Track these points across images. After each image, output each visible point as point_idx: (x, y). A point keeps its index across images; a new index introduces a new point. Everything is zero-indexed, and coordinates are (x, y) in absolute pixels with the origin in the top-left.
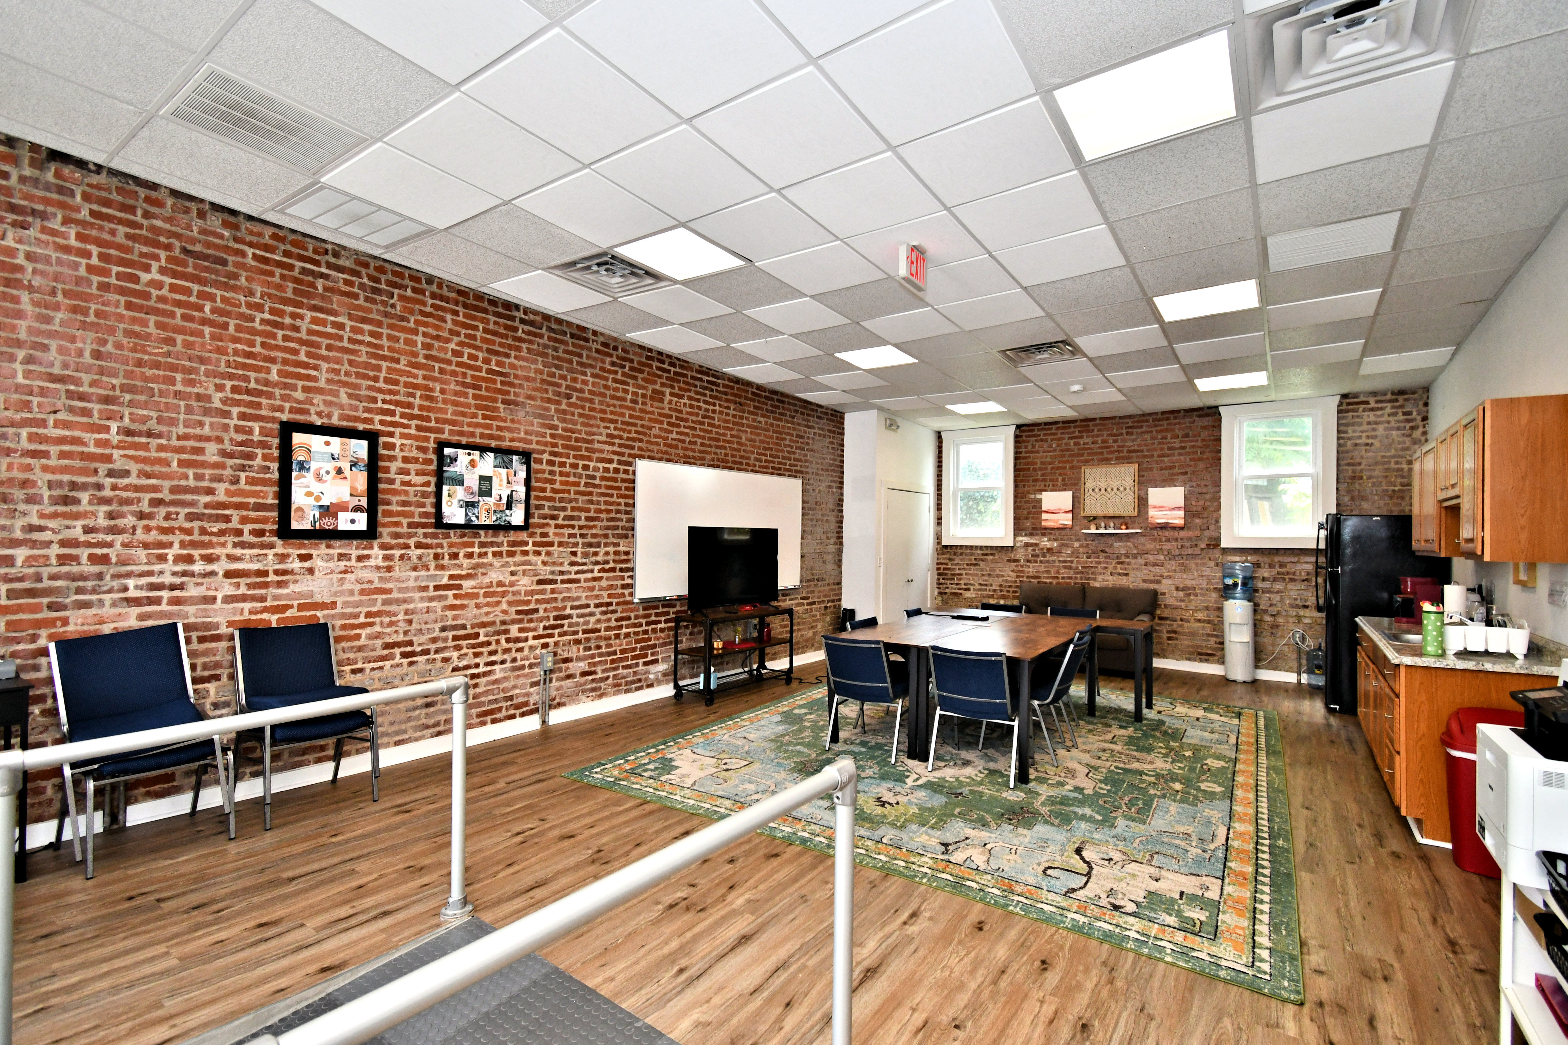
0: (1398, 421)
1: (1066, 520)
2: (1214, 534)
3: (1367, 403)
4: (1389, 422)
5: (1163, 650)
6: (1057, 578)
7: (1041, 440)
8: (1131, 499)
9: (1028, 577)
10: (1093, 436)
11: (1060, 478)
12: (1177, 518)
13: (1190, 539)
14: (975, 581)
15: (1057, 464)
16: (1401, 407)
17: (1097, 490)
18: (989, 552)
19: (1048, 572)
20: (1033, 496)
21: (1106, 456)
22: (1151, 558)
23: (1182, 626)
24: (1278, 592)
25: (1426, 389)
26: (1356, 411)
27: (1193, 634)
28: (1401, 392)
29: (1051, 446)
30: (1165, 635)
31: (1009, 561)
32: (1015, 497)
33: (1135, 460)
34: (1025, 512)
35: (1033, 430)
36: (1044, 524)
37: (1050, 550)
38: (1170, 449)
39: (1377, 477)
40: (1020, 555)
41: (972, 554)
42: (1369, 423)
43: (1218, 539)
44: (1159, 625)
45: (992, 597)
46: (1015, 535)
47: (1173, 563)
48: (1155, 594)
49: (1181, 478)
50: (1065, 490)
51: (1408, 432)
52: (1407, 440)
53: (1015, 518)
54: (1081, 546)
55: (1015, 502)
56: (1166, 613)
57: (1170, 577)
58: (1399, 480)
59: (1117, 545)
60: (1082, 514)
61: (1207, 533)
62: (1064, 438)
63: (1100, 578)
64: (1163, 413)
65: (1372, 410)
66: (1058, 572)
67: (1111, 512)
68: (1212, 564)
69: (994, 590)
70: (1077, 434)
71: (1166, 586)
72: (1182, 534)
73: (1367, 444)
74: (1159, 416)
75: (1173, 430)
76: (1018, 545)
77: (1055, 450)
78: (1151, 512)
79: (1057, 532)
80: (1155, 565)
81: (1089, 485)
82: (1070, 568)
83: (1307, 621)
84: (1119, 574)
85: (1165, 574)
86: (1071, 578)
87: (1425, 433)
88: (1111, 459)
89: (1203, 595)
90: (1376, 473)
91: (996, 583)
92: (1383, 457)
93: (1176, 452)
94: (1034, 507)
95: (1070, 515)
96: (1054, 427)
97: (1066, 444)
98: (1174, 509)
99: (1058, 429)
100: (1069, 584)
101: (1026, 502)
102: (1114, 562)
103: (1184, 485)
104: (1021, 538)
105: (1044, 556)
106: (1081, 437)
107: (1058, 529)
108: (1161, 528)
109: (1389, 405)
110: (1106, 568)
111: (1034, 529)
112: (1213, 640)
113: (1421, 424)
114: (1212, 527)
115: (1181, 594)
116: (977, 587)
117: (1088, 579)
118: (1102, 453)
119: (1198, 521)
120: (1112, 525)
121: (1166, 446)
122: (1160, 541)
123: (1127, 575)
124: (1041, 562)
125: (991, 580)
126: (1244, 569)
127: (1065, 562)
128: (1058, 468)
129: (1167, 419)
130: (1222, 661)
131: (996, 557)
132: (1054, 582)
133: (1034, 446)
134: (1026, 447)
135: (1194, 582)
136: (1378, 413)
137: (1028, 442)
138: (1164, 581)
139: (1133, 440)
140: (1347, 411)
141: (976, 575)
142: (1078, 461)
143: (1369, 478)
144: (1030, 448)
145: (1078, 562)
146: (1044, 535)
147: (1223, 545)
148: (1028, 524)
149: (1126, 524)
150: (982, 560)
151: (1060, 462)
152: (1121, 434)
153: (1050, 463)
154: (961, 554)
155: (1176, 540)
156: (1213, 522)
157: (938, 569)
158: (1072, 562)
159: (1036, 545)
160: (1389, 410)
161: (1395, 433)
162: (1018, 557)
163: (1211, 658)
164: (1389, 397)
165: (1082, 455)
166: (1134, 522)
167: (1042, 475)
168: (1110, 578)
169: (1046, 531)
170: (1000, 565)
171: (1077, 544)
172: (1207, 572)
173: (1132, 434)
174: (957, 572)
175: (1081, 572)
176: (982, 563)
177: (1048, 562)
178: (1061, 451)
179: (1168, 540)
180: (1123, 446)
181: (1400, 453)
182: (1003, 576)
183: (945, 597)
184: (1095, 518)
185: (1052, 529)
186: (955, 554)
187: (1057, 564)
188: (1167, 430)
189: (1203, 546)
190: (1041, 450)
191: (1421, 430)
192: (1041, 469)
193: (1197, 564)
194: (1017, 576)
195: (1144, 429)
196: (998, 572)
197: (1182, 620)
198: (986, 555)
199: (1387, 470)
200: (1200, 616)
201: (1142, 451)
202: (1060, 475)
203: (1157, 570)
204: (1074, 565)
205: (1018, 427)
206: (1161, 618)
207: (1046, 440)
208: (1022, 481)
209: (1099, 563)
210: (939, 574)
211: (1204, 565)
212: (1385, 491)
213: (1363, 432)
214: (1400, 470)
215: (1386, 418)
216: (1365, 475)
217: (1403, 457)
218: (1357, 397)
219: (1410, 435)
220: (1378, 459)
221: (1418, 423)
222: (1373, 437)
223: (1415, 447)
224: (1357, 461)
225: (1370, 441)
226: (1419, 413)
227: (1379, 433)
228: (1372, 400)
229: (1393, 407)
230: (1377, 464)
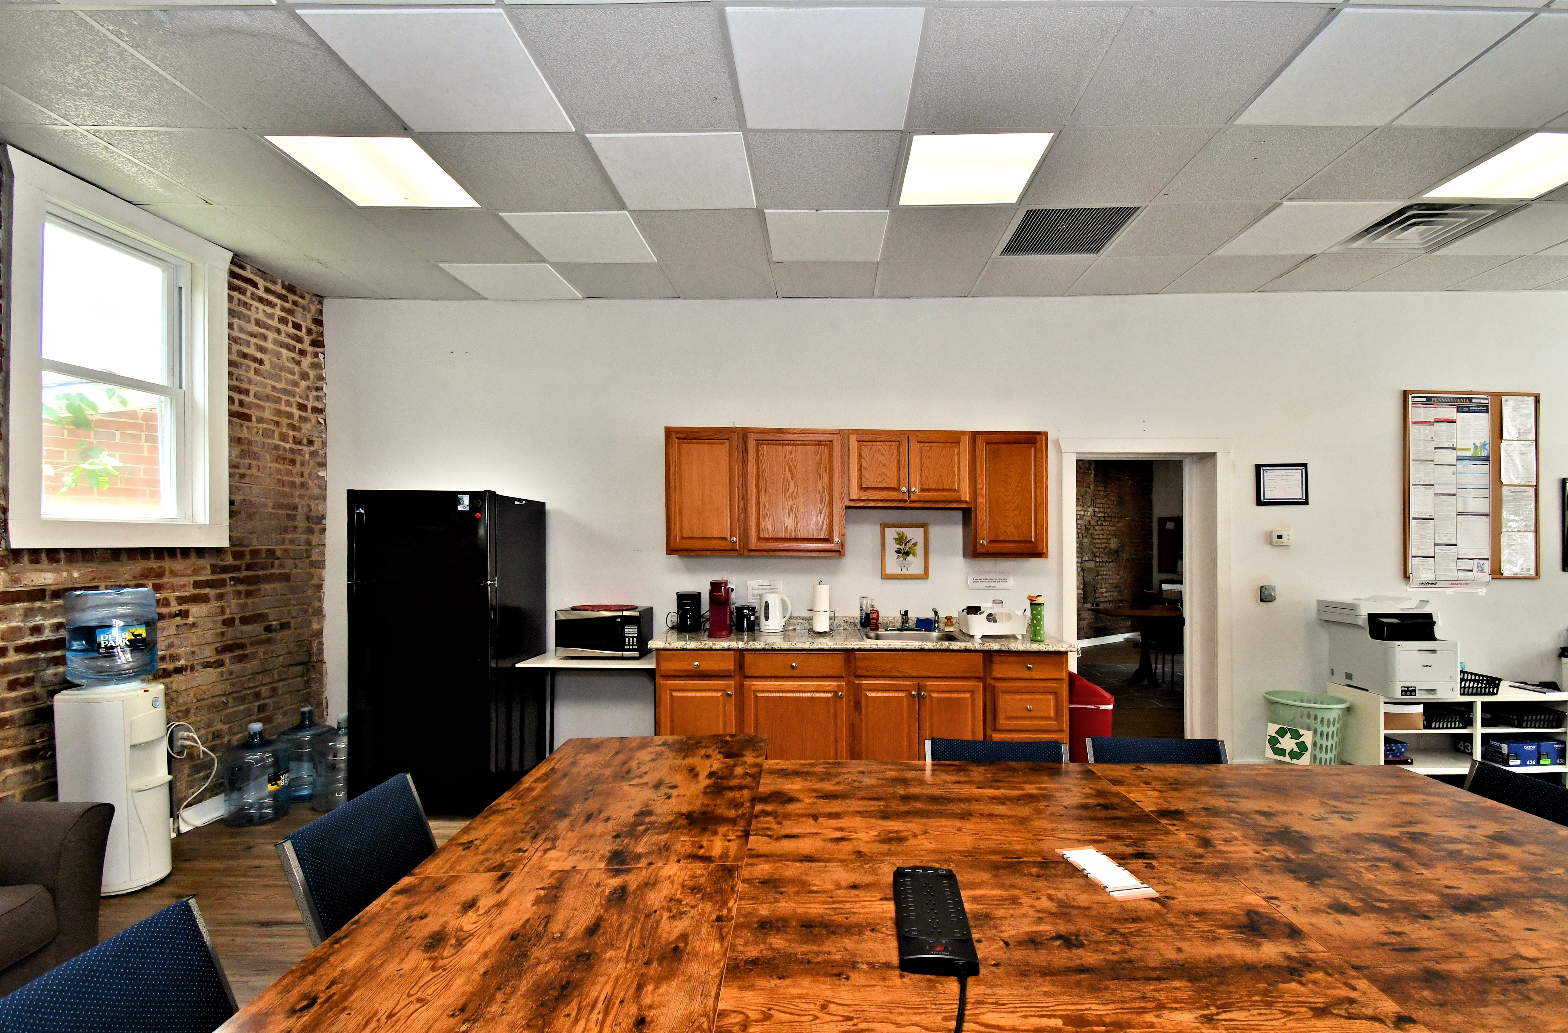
0: (288, 335)
3: (255, 285)
4: (278, 331)
16: (291, 312)
25: (320, 298)
26: (242, 292)
28: (291, 289)
39: (267, 421)
42: (258, 323)
52: (296, 369)
58: (291, 433)
65: (261, 300)
73: (255, 360)
87: (316, 366)
90: (267, 414)
92: (274, 388)
109: (278, 302)
113: (313, 349)
136: (269, 310)
140: (237, 289)
143: (260, 420)
160: (278, 311)
161: (284, 351)
164: (278, 288)
181: (290, 388)
191: (311, 358)
199: (278, 412)
212: (277, 448)
213: (252, 335)
214: (290, 416)
215: (275, 323)
216: (254, 413)
217: (293, 395)
218: (243, 268)
219: (298, 363)
220: (269, 391)
221: (306, 346)
222: (261, 349)
223: (303, 384)
224: (244, 386)
225: (259, 355)
226: (309, 332)
227: (269, 345)
228: (261, 283)
229: (283, 309)
230: (268, 398)
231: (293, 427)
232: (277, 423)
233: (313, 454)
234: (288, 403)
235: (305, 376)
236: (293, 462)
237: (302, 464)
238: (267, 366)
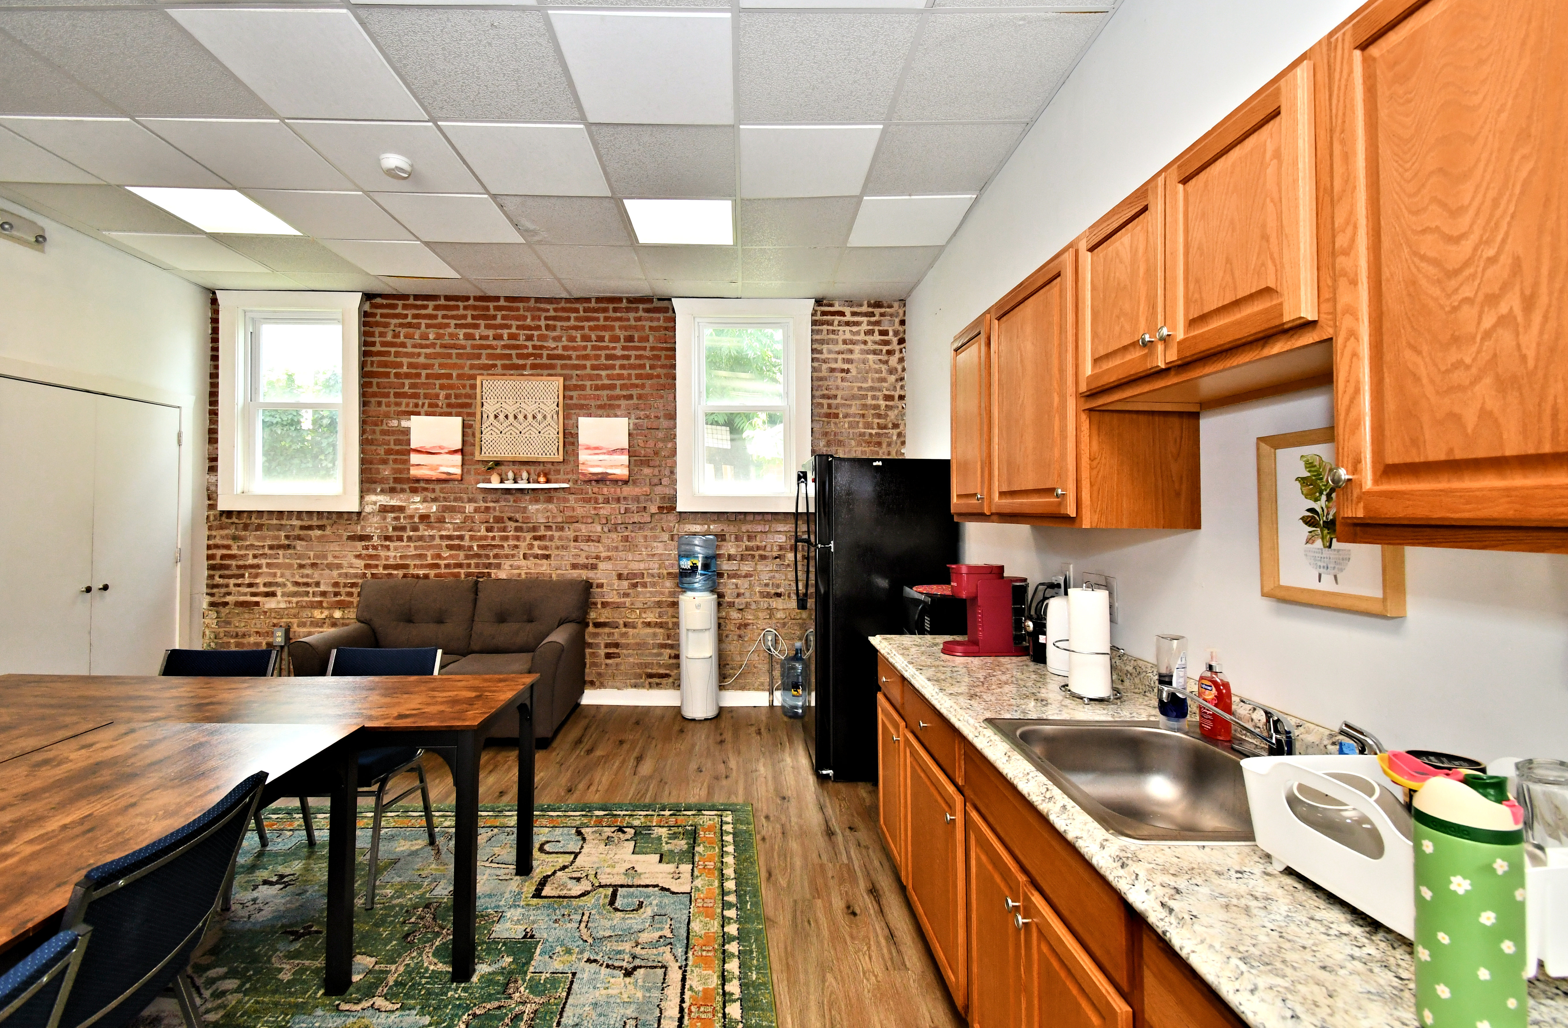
0: (875, 343)
1: (452, 465)
2: (668, 491)
3: (842, 314)
4: (865, 343)
5: (600, 675)
6: (437, 566)
7: (409, 325)
8: (553, 433)
9: (386, 567)
10: (495, 327)
11: (443, 393)
12: (619, 466)
13: (637, 499)
14: (286, 578)
15: (437, 370)
16: (878, 323)
17: (501, 417)
18: (315, 522)
19: (421, 556)
20: (395, 423)
21: (516, 361)
22: (584, 530)
23: (624, 635)
24: (746, 576)
25: (903, 302)
26: (831, 323)
27: (641, 646)
28: (878, 305)
29: (425, 337)
30: (602, 652)
31: (350, 538)
32: (363, 423)
33: (559, 371)
34: (381, 450)
35: (395, 307)
36: (414, 472)
37: (424, 518)
38: (609, 357)
39: (855, 415)
40: (373, 527)
41: (280, 527)
42: (845, 342)
43: (673, 499)
44: (596, 635)
45: (320, 605)
46: (363, 493)
47: (614, 535)
48: (588, 586)
49: (623, 403)
50: (449, 414)
51: (884, 358)
52: (884, 367)
53: (363, 461)
54: (477, 510)
55: (363, 432)
56: (604, 615)
57: (609, 558)
58: (876, 421)
59: (532, 508)
60: (478, 457)
61: (659, 490)
62: (447, 326)
63: (506, 564)
64: (599, 300)
65: (848, 324)
66: (439, 556)
67: (524, 456)
68: (666, 536)
69: (324, 594)
70: (469, 320)
71: (604, 574)
72: (627, 491)
73: (843, 371)
74: (593, 304)
75: (612, 328)
76: (368, 509)
77: (433, 345)
78: (583, 456)
79: (438, 487)
80: (589, 539)
81: (490, 408)
82: (459, 548)
83: (780, 615)
84: (536, 556)
85: (603, 555)
86: (460, 566)
87: (901, 360)
88: (523, 367)
89: (654, 585)
90: (853, 410)
91: (326, 580)
92: (860, 388)
93: (618, 363)
94: (397, 442)
95: (458, 458)
96: (431, 304)
97: (452, 336)
98: (615, 451)
99: (436, 308)
100: (457, 575)
101: (384, 433)
102: (529, 536)
103: (628, 415)
104: (372, 498)
105: (415, 529)
106: (476, 326)
107: (439, 481)
108: (597, 481)
109: (865, 319)
110: (516, 547)
111: (396, 480)
112: (667, 652)
113: (897, 348)
114: (665, 481)
115: (625, 583)
116: (291, 588)
117: (488, 566)
118: (509, 356)
119: (647, 471)
120: (525, 475)
121: (603, 353)
122: (596, 502)
123: (547, 557)
124: (410, 538)
125: (316, 575)
126: (706, 545)
127: (449, 538)
128: (439, 376)
129: (605, 310)
130: (677, 685)
131: (328, 532)
132: (432, 573)
133: (396, 335)
134: (382, 335)
135: (642, 566)
136: (855, 329)
137: (386, 325)
138: (602, 566)
139: (555, 339)
140: (823, 323)
141: (289, 566)
142: (472, 367)
143: (845, 416)
144: (389, 338)
145: (472, 538)
146: (414, 491)
147: (678, 509)
148: (386, 472)
149: (545, 475)
150: (299, 538)
151: (441, 366)
152: (538, 328)
153: (426, 367)
154: (259, 527)
155: (618, 500)
156: (667, 472)
157: (210, 557)
158: (461, 538)
159: (401, 509)
160: (865, 327)
161: (871, 357)
162: (368, 531)
163: (664, 681)
164: (865, 309)
165: (479, 356)
166: (558, 472)
167: (413, 386)
168: (523, 563)
169: (417, 485)
170: (334, 547)
171: (469, 508)
172: (659, 549)
173: (554, 328)
174: (251, 561)
175: (478, 556)
176: (299, 544)
177: (421, 538)
178: (443, 346)
179: (607, 501)
180: (541, 347)
181: (877, 385)
182: (339, 566)
183: (224, 611)
184: (498, 463)
185: (428, 481)
186: (246, 527)
187: (437, 541)
188: (604, 328)
189: (654, 509)
190: (409, 342)
191: (897, 355)
192: (407, 376)
193: (645, 537)
194: (367, 566)
195: (572, 323)
196: (330, 559)
197: (625, 625)
198: (310, 528)
199: (864, 406)
200: (650, 617)
201: (569, 358)
202: (442, 387)
203: (592, 548)
204: (466, 543)
205: (368, 297)
206: (597, 625)
207: (418, 326)
208: (374, 395)
209: (506, 538)
210: (211, 568)
211: (655, 538)
212: (862, 435)
213: (839, 353)
214: (877, 407)
215: (862, 337)
216: (841, 412)
217: (880, 390)
218: (831, 305)
219: (886, 362)
220: (855, 391)
221: (895, 346)
222: (849, 361)
223: (892, 378)
224: (833, 392)
225: (846, 366)
226: (896, 333)
227: (856, 356)
228: (847, 310)
229: (870, 323)
230: (853, 397)
231: (879, 416)
232: (863, 416)
233: (899, 435)
234: (874, 398)
235: (891, 371)
236: (879, 444)
237: (889, 444)
238: (854, 372)
